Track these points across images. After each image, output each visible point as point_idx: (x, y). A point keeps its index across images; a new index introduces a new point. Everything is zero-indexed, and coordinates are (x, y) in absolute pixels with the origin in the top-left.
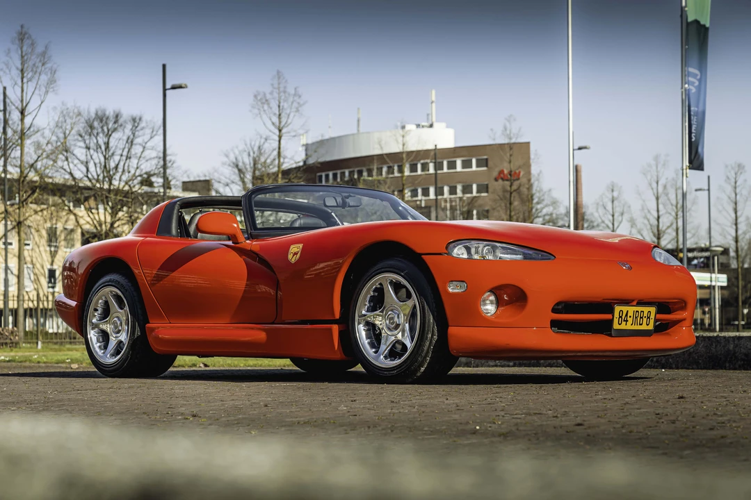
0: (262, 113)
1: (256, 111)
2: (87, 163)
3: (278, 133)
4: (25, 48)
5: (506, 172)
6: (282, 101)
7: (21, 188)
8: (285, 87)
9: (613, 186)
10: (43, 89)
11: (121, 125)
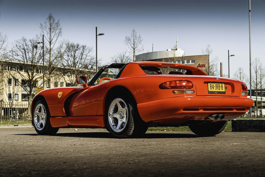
0: (128, 43)
1: (126, 43)
2: (68, 61)
3: (133, 50)
4: (51, 21)
5: (201, 64)
6: (135, 39)
7: (50, 68)
8: (136, 35)
9: (240, 69)
10: (57, 35)
11: (79, 48)
